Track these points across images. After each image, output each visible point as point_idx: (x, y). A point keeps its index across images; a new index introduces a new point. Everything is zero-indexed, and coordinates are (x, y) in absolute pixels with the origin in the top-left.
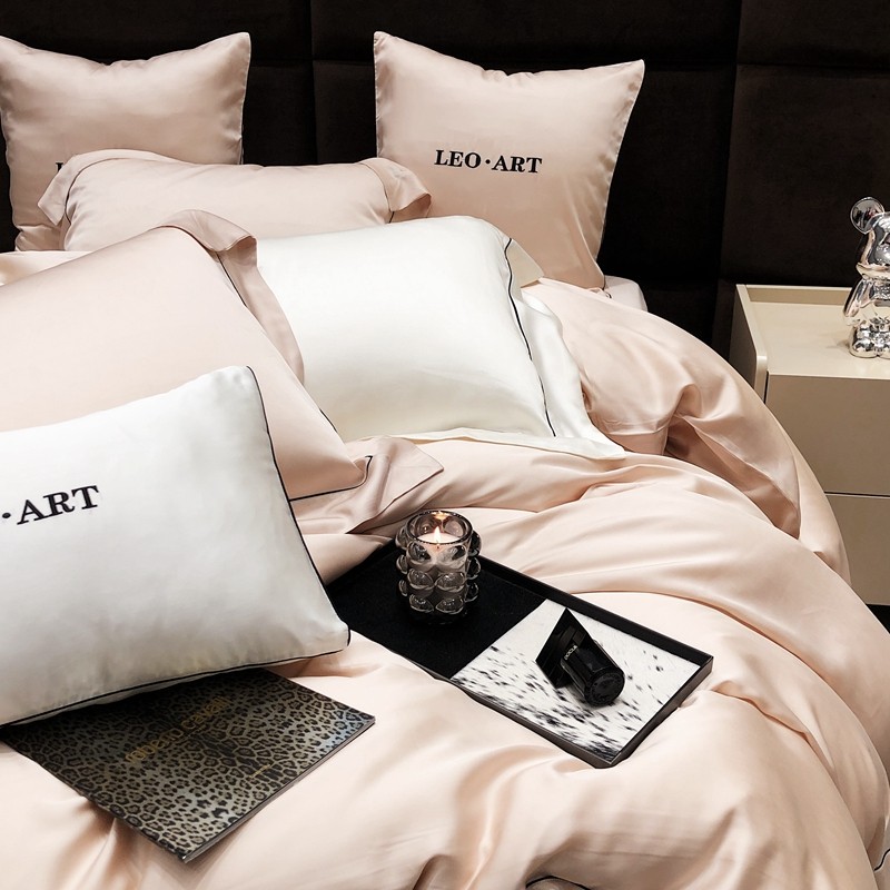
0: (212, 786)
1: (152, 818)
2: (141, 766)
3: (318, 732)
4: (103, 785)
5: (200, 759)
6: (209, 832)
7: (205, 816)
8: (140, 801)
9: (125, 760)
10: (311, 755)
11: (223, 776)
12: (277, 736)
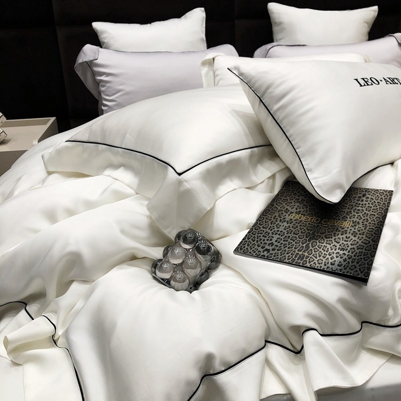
1: (255, 235)
3: (342, 261)
4: (269, 215)
5: (302, 233)
6: (252, 252)
7: (262, 248)
10: (323, 265)
11: (294, 243)
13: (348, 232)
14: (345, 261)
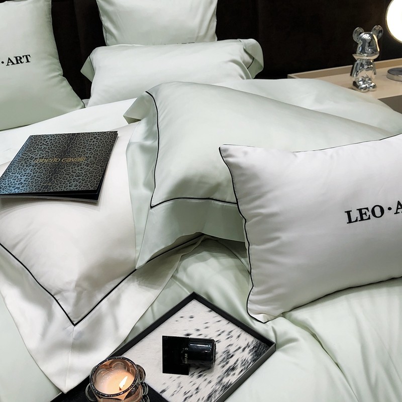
2: (32, 164)
4: (16, 164)
5: (46, 171)
7: (14, 187)
11: (39, 179)
12: (70, 178)
13: (82, 165)
14: (79, 183)
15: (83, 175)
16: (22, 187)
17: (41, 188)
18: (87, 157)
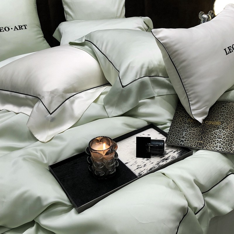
0: (190, 136)
1: (173, 132)
2: (187, 122)
3: (221, 145)
4: (177, 120)
5: (197, 130)
6: (175, 142)
7: (179, 139)
8: (176, 127)
9: (187, 119)
10: (212, 148)
11: (194, 136)
12: (214, 139)
13: (220, 128)
14: (222, 144)
15: (222, 137)
16: (185, 140)
17: (197, 144)
18: (221, 122)
